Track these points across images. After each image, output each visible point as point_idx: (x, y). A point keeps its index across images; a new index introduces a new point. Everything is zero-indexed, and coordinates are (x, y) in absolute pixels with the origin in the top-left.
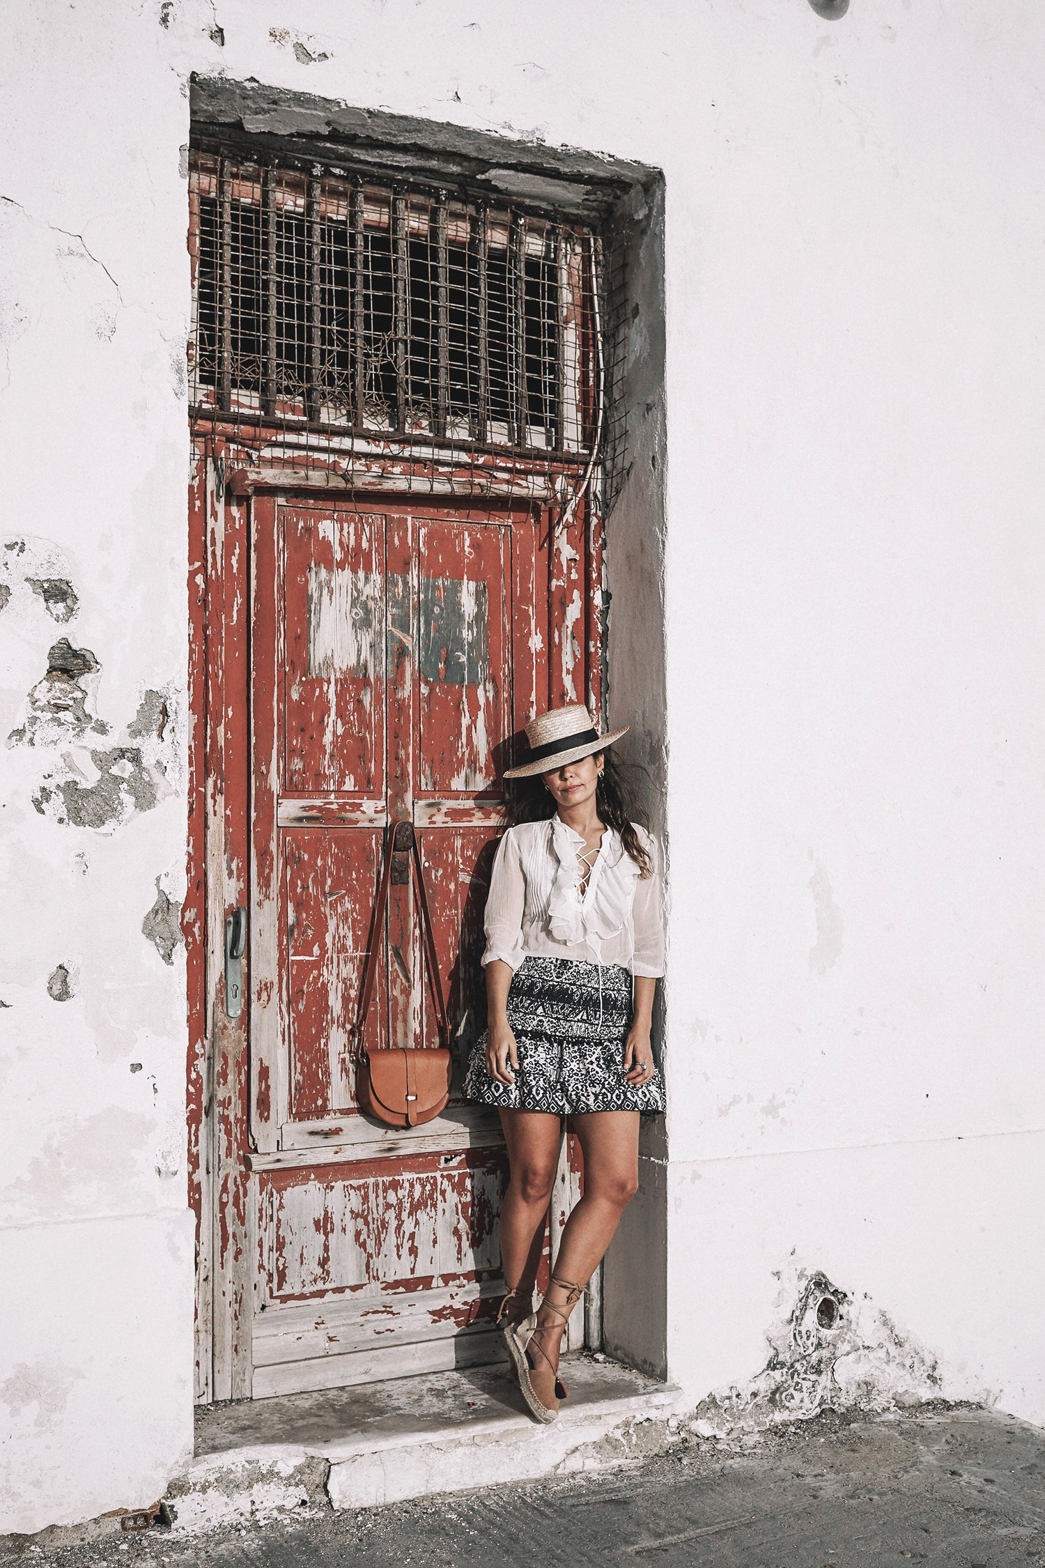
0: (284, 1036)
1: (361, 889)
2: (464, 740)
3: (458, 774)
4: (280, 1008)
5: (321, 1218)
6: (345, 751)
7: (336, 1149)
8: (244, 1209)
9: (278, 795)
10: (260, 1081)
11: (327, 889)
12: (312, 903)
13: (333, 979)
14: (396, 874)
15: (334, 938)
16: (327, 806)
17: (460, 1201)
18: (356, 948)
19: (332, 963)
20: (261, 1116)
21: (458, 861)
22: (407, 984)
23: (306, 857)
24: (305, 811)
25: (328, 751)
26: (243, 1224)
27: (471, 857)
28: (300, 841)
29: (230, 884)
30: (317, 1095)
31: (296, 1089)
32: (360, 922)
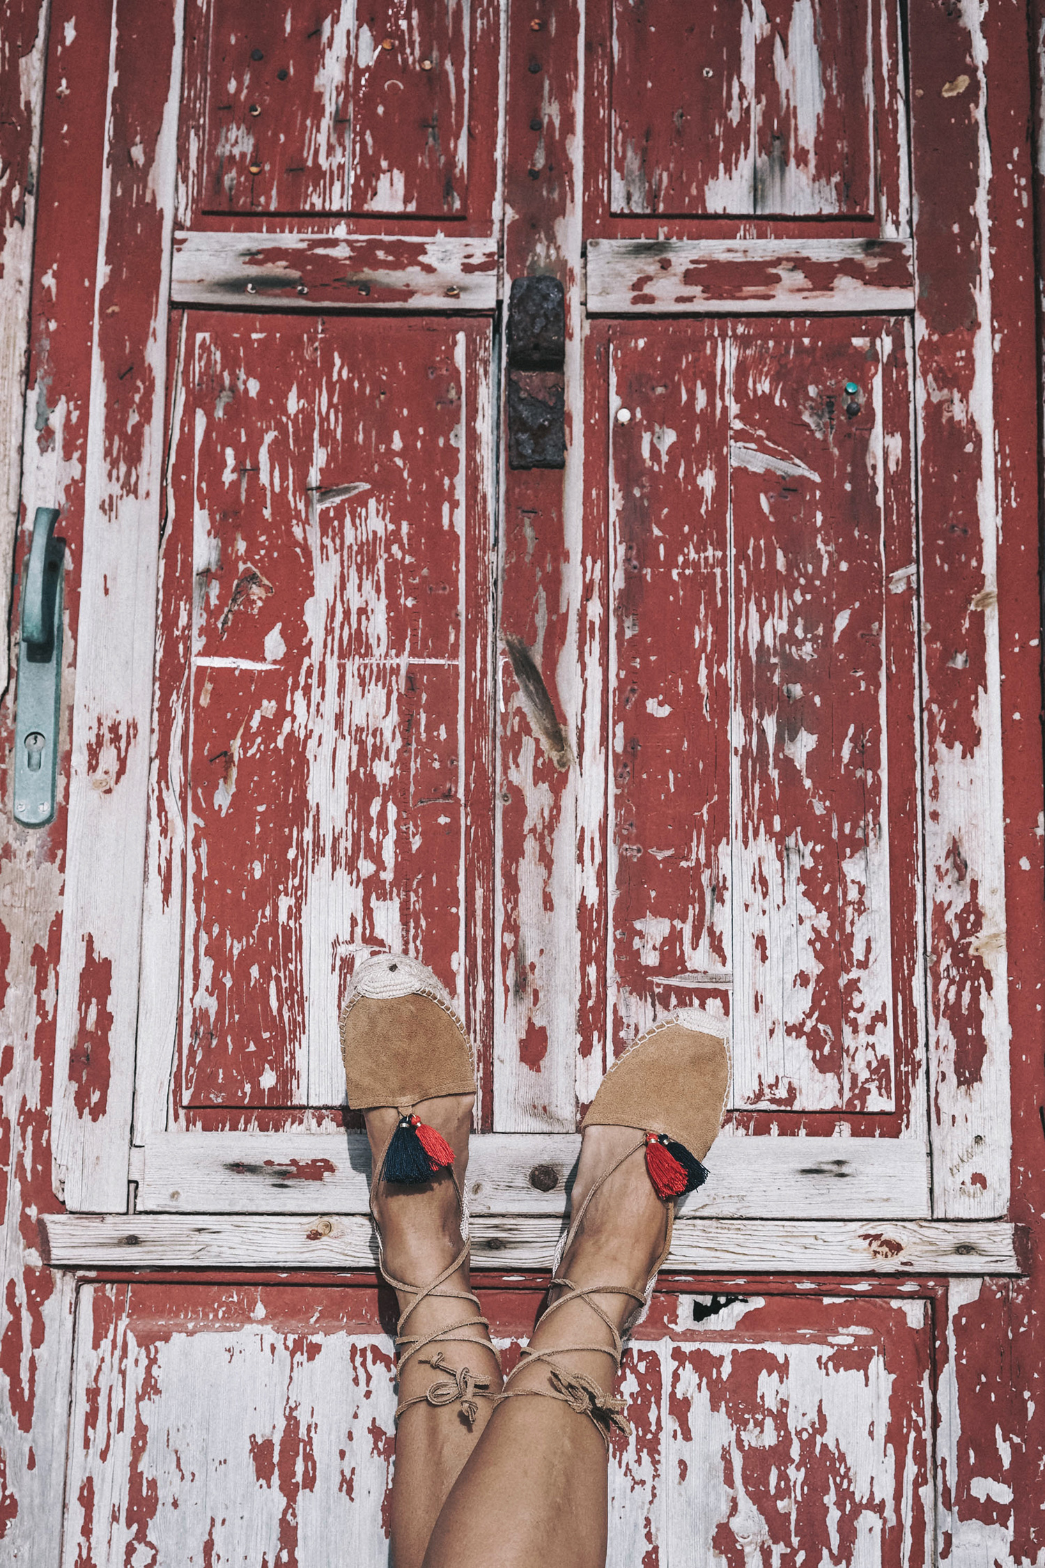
0: (167, 880)
1: (416, 483)
2: (748, 75)
3: (728, 170)
4: (160, 801)
5: (277, 1440)
6: (380, 110)
7: (315, 1223)
8: (32, 1381)
9: (178, 225)
10: (84, 1000)
11: (314, 478)
12: (267, 513)
13: (324, 727)
14: (524, 437)
15: (331, 614)
16: (320, 251)
17: (739, 1442)
18: (396, 644)
19: (322, 682)
20: (81, 1100)
21: (725, 409)
22: (555, 756)
23: (254, 387)
24: (251, 262)
25: (330, 108)
26: (26, 1425)
27: (770, 397)
28: (236, 344)
29: (44, 466)
30: (261, 1055)
31: (194, 1033)
32: (411, 570)
